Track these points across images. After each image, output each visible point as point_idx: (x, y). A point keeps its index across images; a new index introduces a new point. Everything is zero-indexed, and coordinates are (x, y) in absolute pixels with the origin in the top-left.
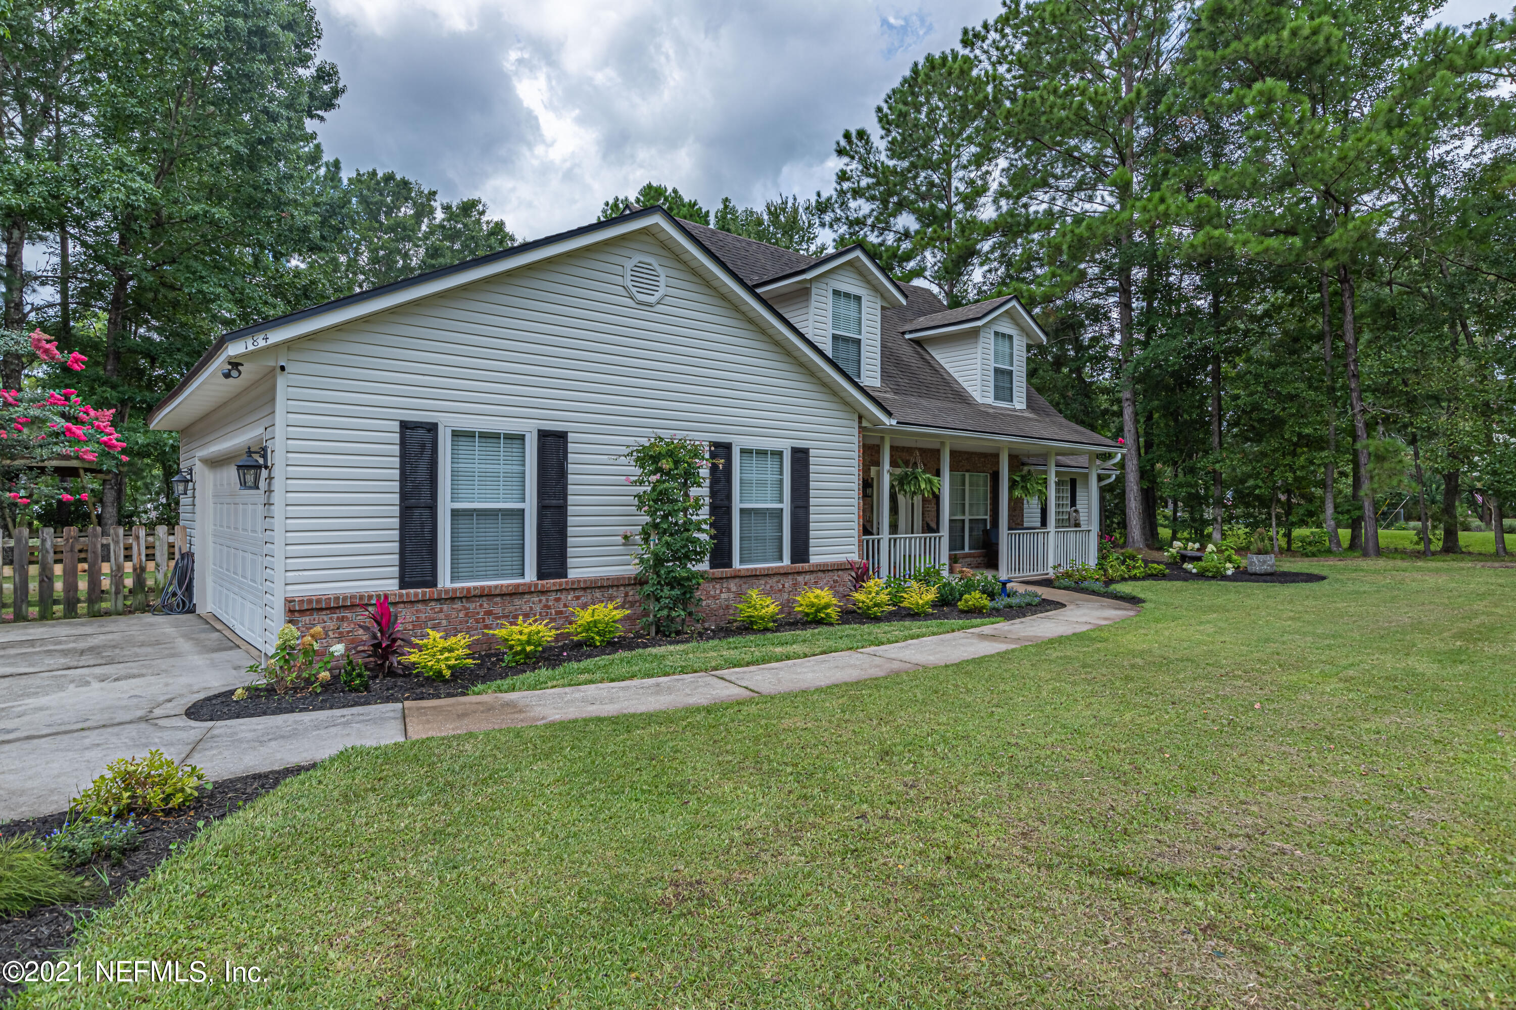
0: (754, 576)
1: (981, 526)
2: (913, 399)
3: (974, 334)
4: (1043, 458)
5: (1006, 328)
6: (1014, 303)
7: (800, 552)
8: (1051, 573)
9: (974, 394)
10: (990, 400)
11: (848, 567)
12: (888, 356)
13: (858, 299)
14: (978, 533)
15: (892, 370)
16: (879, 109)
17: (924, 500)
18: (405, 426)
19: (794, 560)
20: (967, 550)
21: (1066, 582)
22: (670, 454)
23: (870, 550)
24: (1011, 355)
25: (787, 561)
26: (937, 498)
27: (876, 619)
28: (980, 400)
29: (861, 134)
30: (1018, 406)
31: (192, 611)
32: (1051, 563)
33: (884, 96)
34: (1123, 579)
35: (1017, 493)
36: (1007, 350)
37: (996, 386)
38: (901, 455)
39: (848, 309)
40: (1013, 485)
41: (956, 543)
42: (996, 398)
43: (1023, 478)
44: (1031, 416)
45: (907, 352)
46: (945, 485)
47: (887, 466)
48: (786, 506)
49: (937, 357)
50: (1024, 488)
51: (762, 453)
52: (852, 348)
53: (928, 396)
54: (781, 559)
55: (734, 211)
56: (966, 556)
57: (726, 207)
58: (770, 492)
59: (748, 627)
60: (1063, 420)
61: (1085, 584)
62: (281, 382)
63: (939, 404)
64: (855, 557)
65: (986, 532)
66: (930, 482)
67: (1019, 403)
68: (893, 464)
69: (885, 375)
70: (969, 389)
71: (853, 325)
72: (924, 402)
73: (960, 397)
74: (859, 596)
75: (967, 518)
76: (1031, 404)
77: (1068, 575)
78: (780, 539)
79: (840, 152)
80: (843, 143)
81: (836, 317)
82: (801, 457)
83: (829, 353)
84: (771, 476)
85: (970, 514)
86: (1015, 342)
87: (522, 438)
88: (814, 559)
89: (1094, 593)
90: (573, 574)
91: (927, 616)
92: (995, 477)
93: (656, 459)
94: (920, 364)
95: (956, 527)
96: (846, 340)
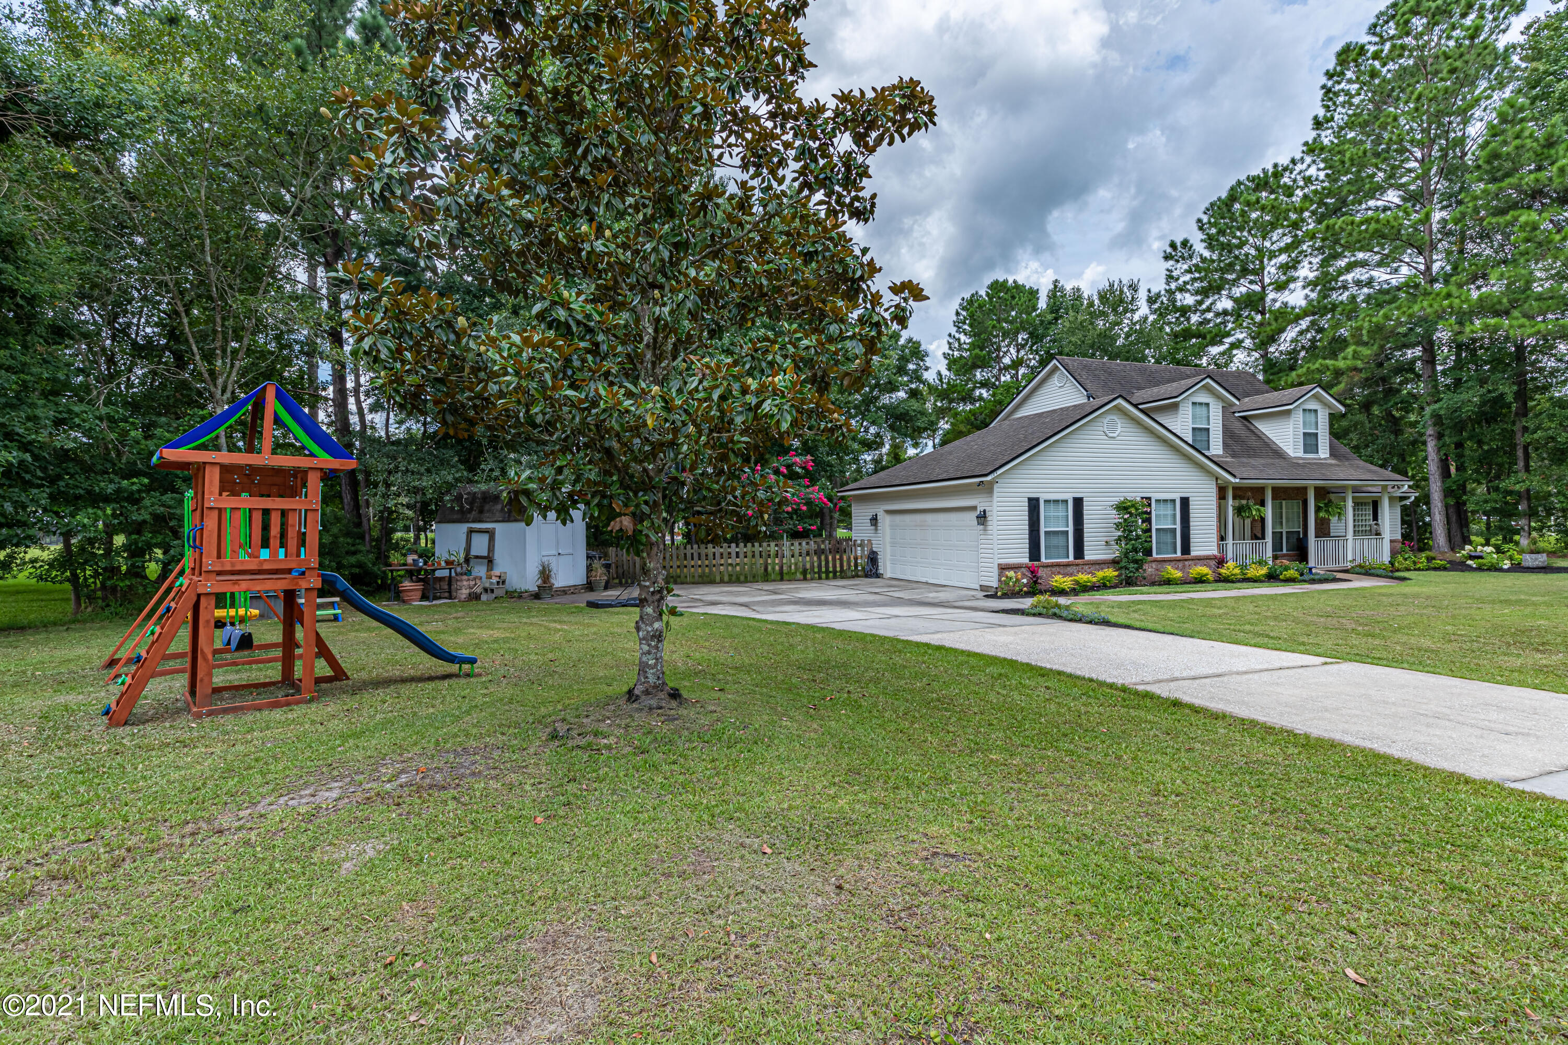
0: (1164, 561)
1: (1296, 536)
2: (1245, 460)
3: (1288, 412)
4: (1343, 489)
5: (1312, 405)
6: (1318, 389)
7: (1186, 549)
8: (1349, 565)
9: (1288, 451)
10: (1300, 454)
11: (1215, 557)
12: (1228, 433)
13: (1207, 405)
14: (1294, 540)
15: (1230, 442)
16: (1199, 221)
17: (1254, 520)
18: (1030, 500)
19: (1183, 554)
20: (1285, 551)
21: (1357, 570)
22: (1133, 506)
23: (1221, 548)
24: (1317, 423)
25: (1179, 554)
26: (1263, 520)
27: (1233, 582)
28: (1292, 455)
29: (1185, 243)
30: (1322, 456)
31: (878, 576)
32: (1350, 558)
33: (1203, 209)
34: (1408, 570)
35: (1322, 514)
36: (1313, 420)
37: (1305, 445)
38: (1239, 493)
39: (1202, 411)
40: (1318, 509)
41: (1277, 547)
42: (1305, 452)
43: (1326, 505)
44: (1333, 462)
45: (1237, 426)
46: (1268, 512)
47: (1230, 502)
48: (1178, 527)
49: (1260, 427)
50: (1327, 511)
51: (1165, 501)
52: (1205, 433)
53: (1254, 456)
54: (1175, 552)
55: (1062, 289)
56: (1284, 555)
57: (1056, 287)
58: (1170, 519)
59: (1168, 582)
60: (1362, 463)
61: (1373, 571)
62: (996, 486)
63: (1262, 461)
64: (1215, 552)
65: (1299, 539)
66: (1259, 510)
67: (1324, 453)
68: (1234, 498)
69: (1226, 445)
70: (1285, 448)
71: (1205, 421)
72: (1252, 461)
73: (1278, 454)
74: (1223, 571)
75: (1284, 530)
76: (1333, 453)
77: (1360, 566)
78: (1175, 543)
79: (1167, 257)
80: (1169, 250)
81: (1194, 417)
82: (1185, 502)
83: (1190, 442)
84: (1170, 512)
85: (1287, 526)
86: (1319, 414)
87: (1066, 501)
88: (1193, 553)
89: (1378, 576)
90: (1087, 558)
91: (1262, 581)
92: (1305, 503)
93: (1125, 508)
94: (1248, 433)
95: (1277, 537)
96: (1200, 429)
